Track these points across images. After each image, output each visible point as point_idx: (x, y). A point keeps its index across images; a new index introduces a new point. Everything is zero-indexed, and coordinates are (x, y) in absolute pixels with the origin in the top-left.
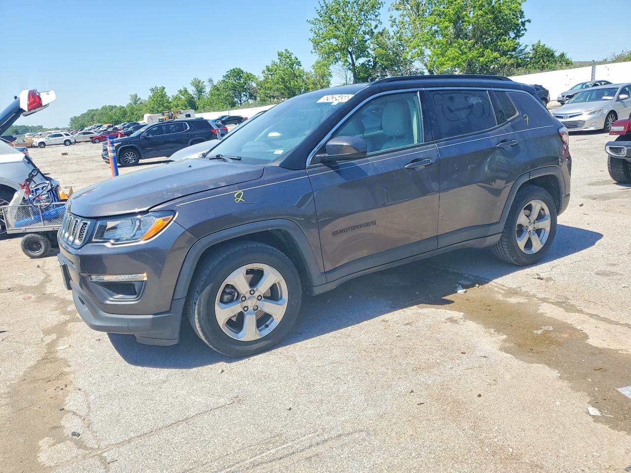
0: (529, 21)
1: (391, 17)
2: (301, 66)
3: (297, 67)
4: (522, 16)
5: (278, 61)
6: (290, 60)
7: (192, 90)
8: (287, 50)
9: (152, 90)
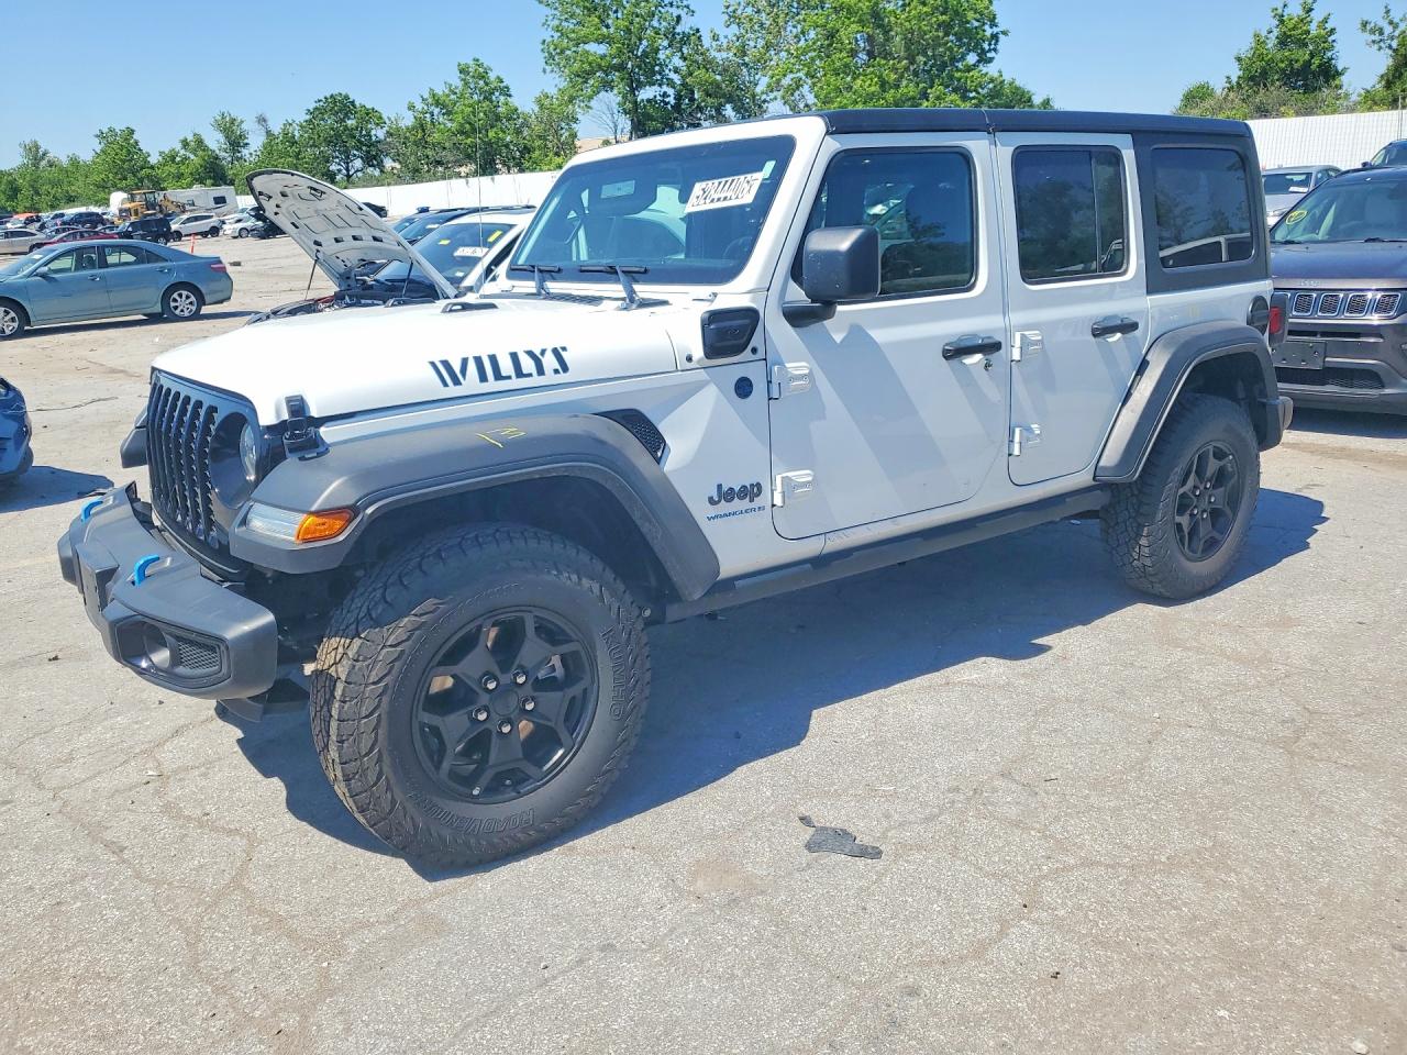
0: (1005, 33)
1: (728, 7)
2: (510, 96)
3: (502, 98)
4: (993, 24)
5: (460, 84)
6: (487, 84)
7: (215, 141)
8: (478, 60)
9: (101, 136)
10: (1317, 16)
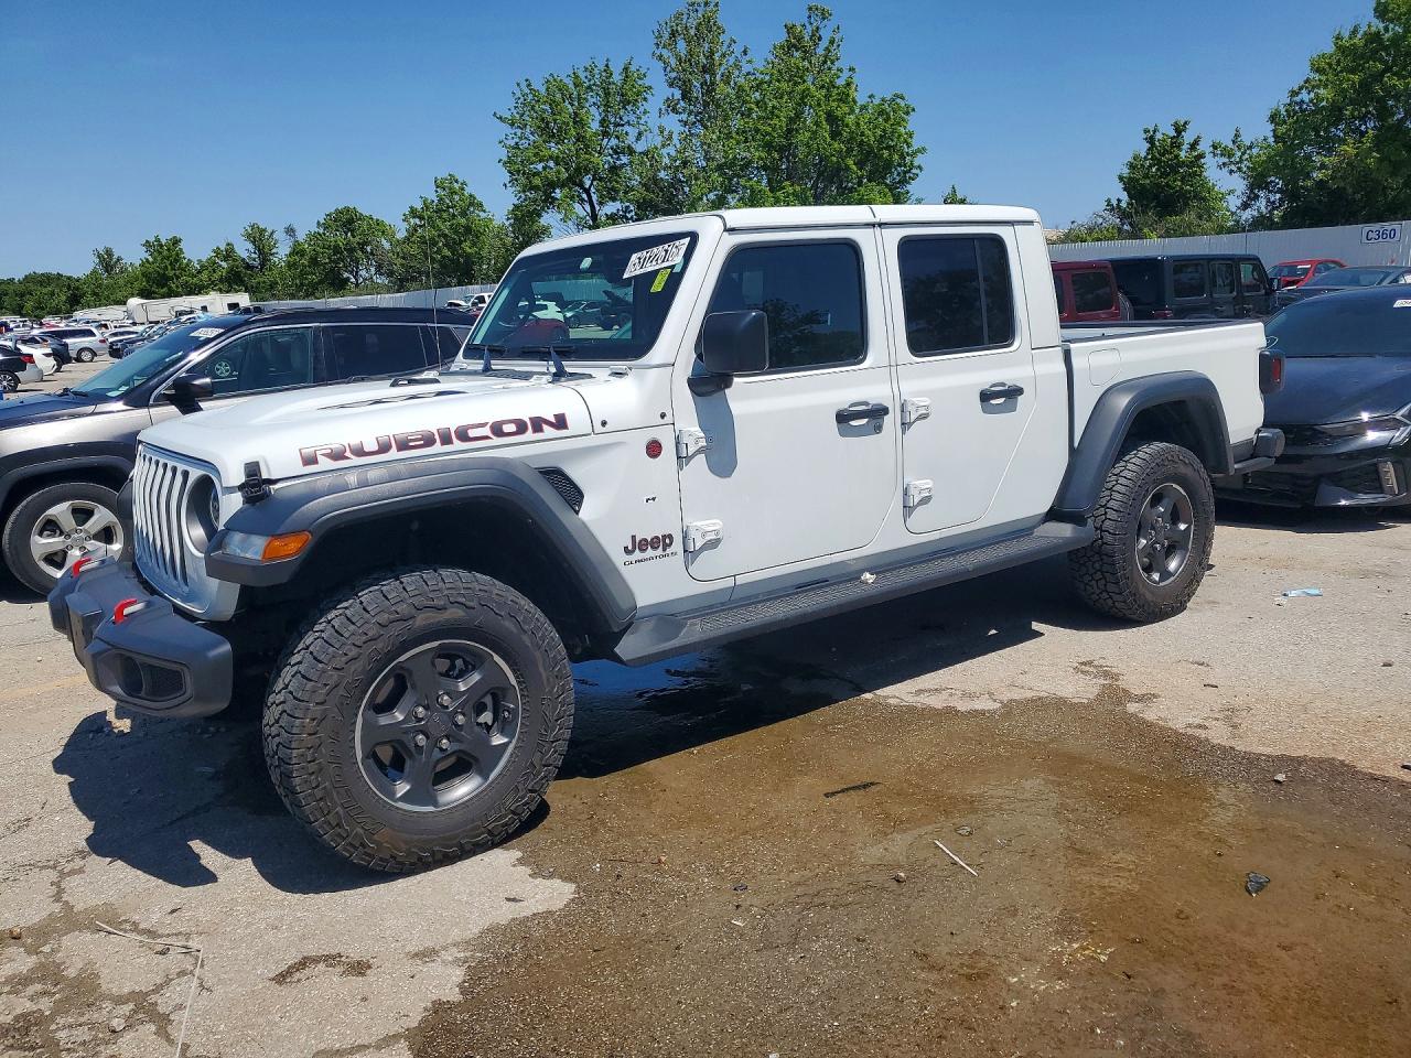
2: (483, 211)
3: (476, 214)
5: (435, 198)
6: (462, 200)
7: (244, 250)
8: (454, 176)
10: (1188, 137)
